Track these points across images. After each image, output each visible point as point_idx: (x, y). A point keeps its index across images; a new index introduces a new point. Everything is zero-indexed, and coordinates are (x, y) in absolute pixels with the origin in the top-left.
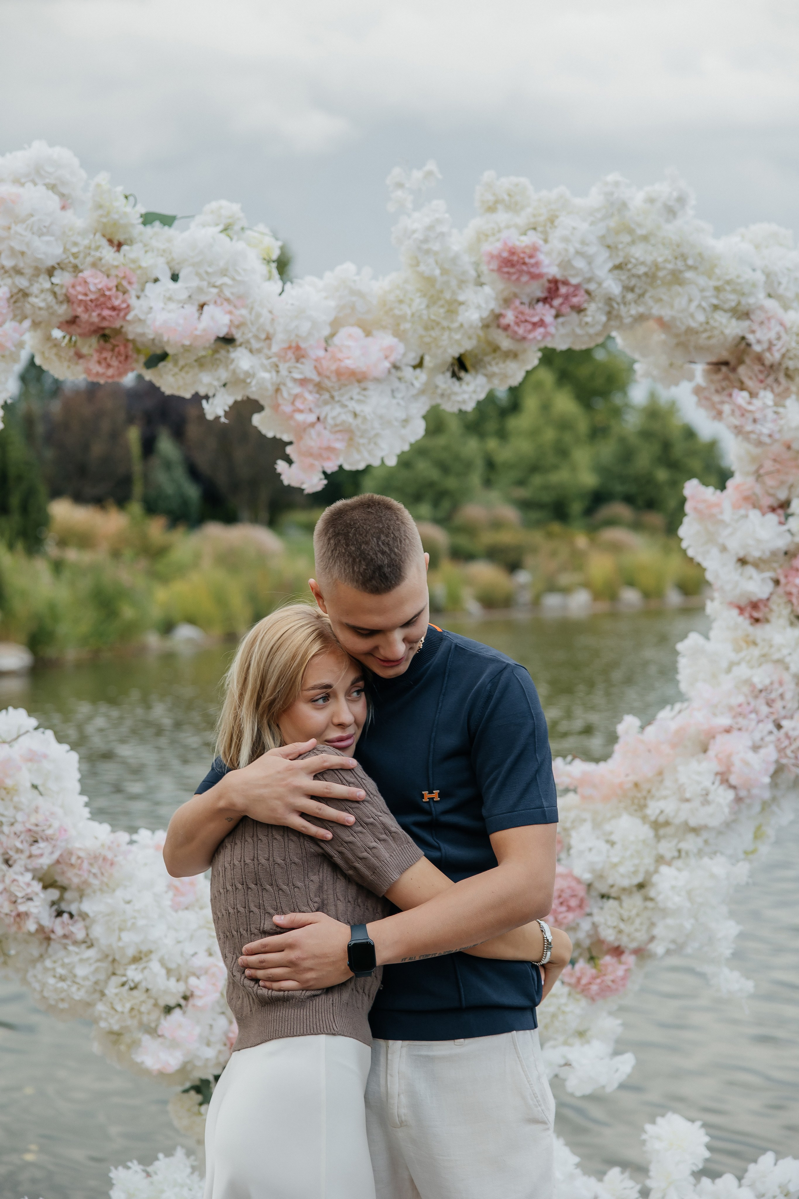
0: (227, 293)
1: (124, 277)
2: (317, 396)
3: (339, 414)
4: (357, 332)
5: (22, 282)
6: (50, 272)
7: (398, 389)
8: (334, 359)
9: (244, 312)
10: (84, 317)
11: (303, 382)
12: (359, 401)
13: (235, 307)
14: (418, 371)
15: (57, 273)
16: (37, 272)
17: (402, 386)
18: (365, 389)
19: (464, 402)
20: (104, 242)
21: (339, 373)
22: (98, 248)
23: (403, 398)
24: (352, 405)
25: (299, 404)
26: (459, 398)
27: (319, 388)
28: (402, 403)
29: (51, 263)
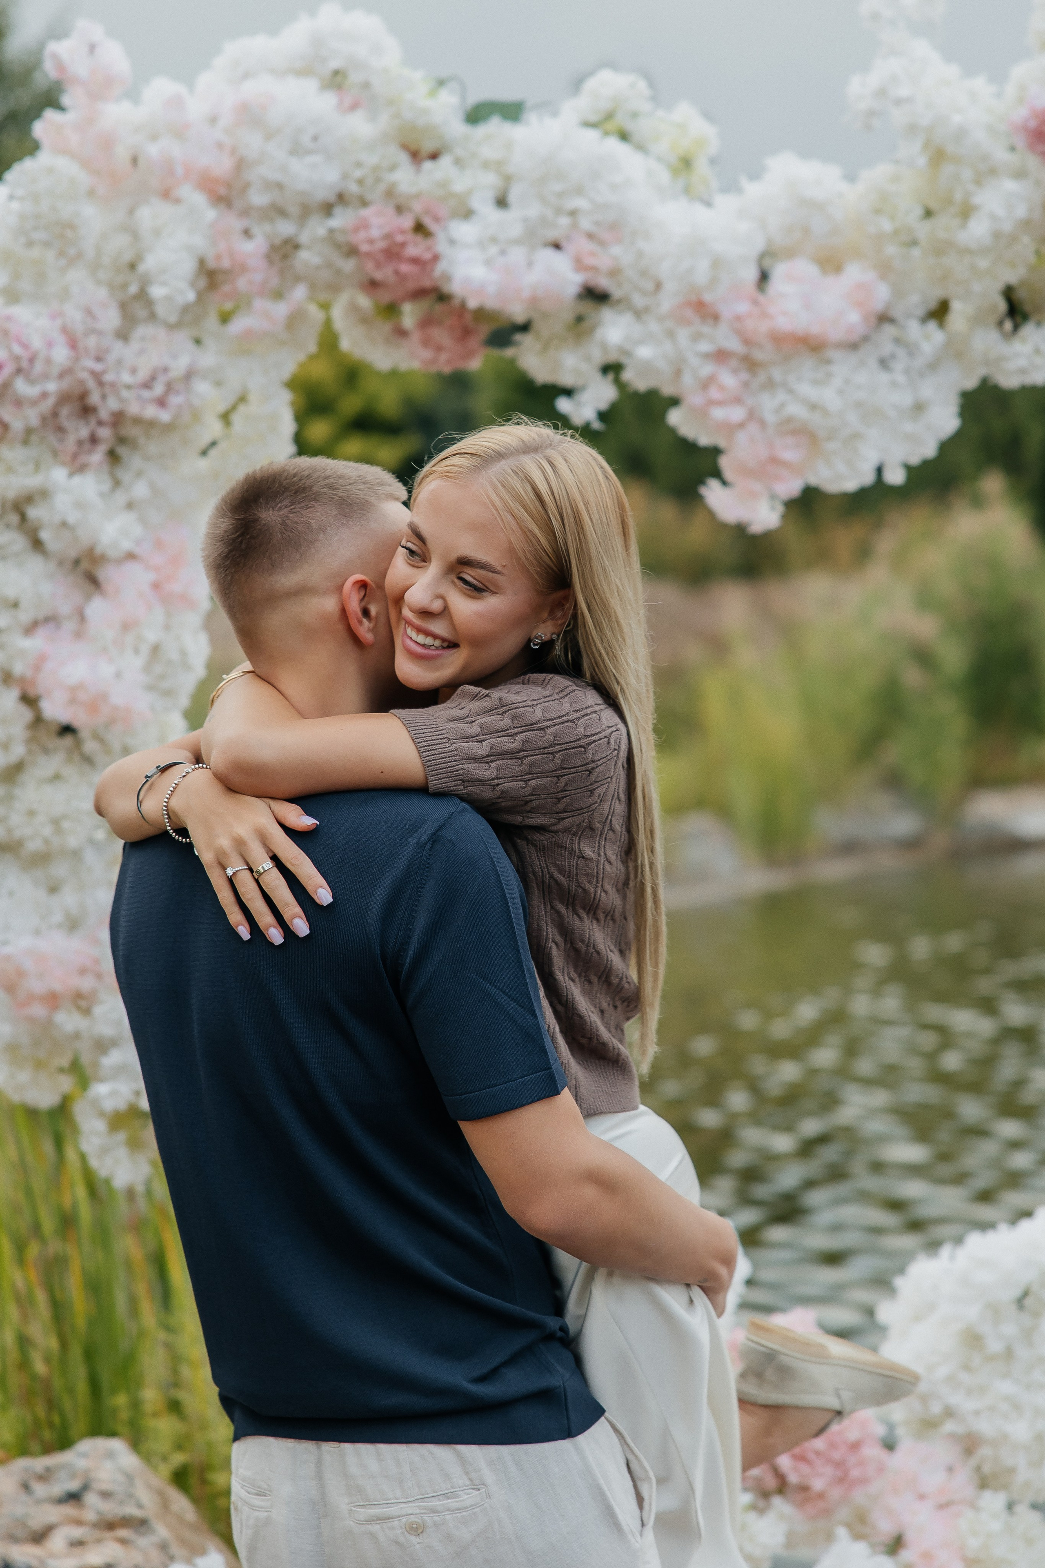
0: (585, 224)
1: (428, 212)
2: (744, 376)
3: (782, 406)
4: (804, 267)
5: (285, 228)
6: (327, 209)
7: (893, 356)
8: (764, 315)
9: (616, 250)
10: (379, 276)
11: (721, 356)
12: (816, 382)
13: (602, 243)
14: (932, 326)
15: (338, 210)
16: (306, 212)
17: (901, 352)
18: (828, 362)
19: (1022, 371)
20: (404, 158)
21: (779, 339)
22: (393, 168)
23: (907, 372)
24: (805, 389)
25: (715, 393)
26: (1012, 365)
27: (750, 364)
28: (901, 378)
29: (323, 194)
